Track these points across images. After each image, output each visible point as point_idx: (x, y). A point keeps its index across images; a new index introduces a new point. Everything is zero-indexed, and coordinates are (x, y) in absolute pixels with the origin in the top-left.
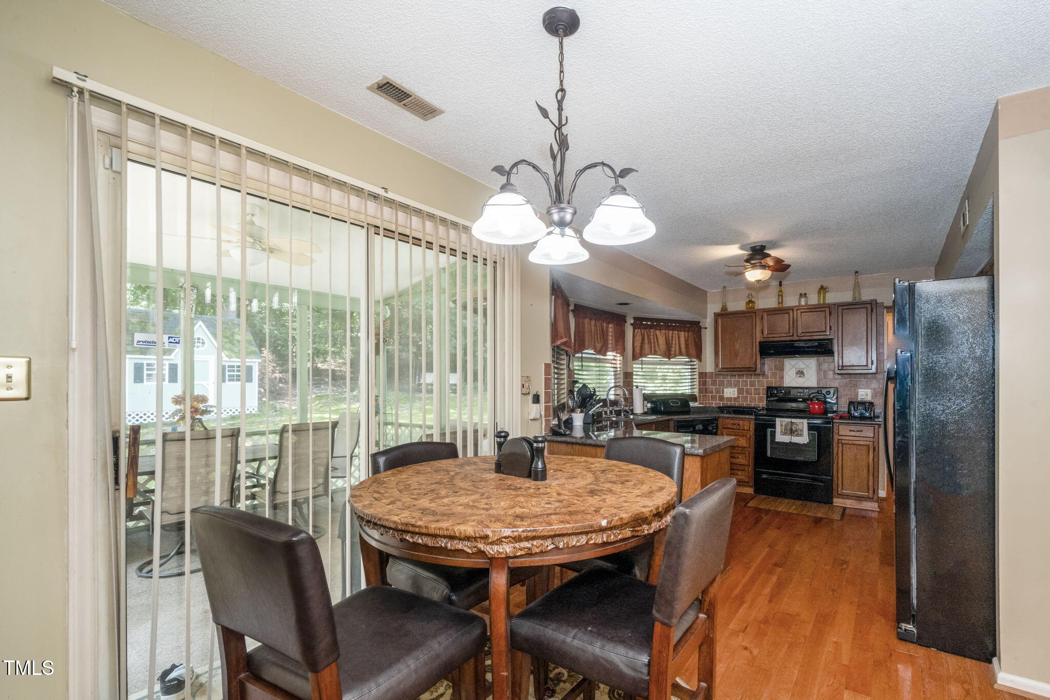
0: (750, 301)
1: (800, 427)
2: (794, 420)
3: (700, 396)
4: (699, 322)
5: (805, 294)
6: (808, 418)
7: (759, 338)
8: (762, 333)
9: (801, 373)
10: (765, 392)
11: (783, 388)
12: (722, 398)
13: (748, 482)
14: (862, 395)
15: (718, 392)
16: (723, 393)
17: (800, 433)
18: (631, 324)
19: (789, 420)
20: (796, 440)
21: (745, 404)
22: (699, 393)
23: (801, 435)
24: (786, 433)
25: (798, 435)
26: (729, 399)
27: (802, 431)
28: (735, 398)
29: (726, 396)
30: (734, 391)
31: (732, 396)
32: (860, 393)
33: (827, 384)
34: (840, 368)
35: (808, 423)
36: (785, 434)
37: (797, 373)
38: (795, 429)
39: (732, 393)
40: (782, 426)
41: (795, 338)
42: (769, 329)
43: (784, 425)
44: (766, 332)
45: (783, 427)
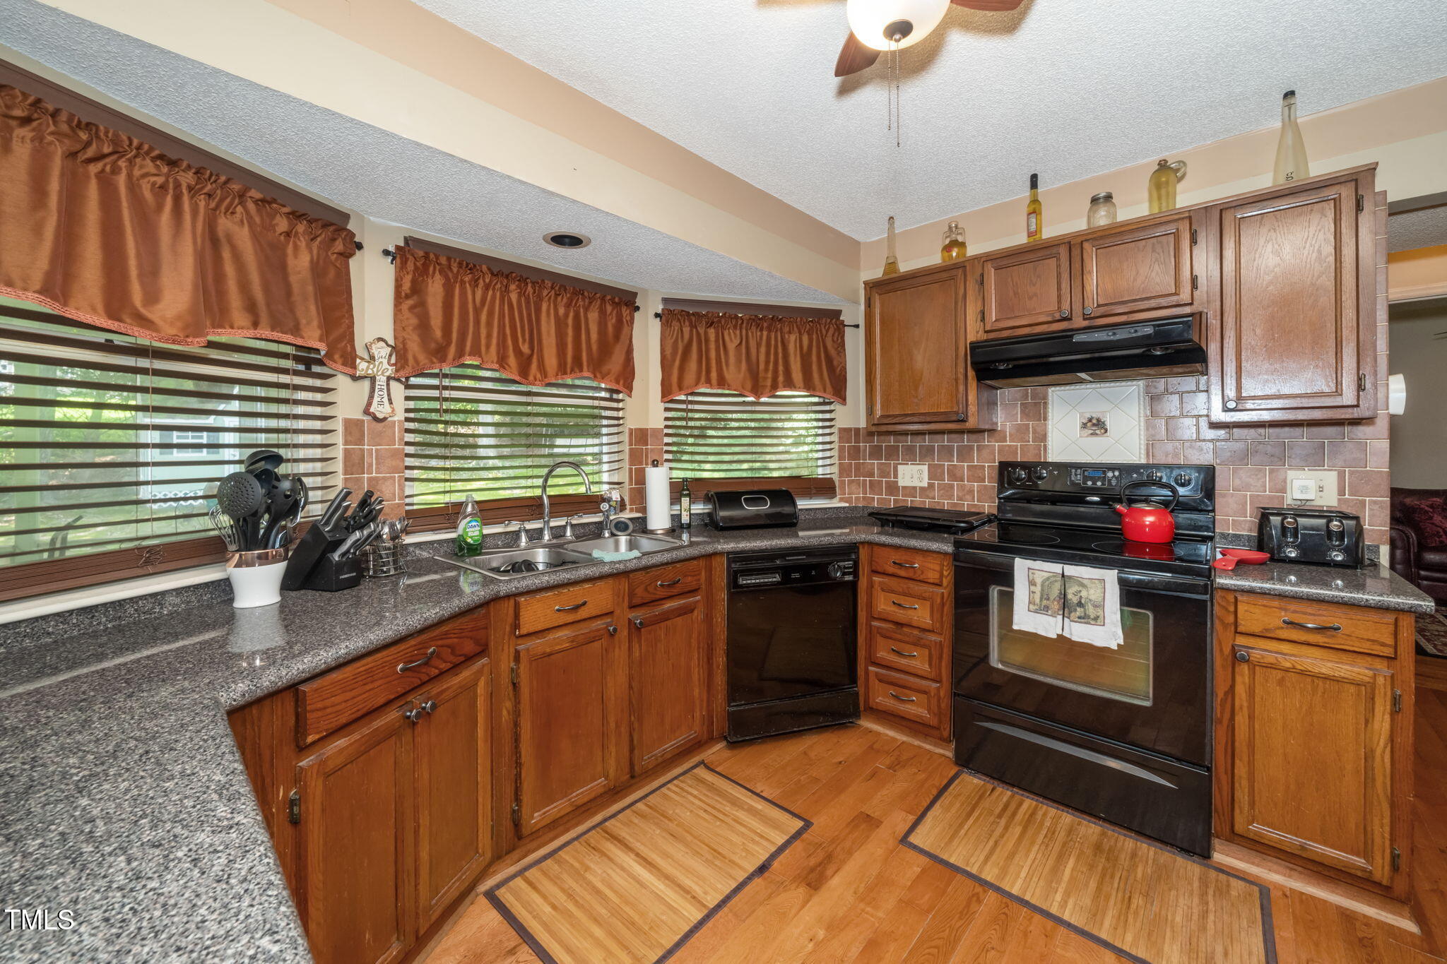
0: (955, 243)
1: (1093, 594)
2: (1071, 570)
3: (842, 483)
4: (839, 313)
5: (1109, 197)
6: (1121, 565)
7: (974, 332)
8: (983, 319)
9: (1096, 425)
10: (995, 474)
11: (1046, 465)
12: (893, 488)
13: (938, 729)
14: (1304, 489)
15: (884, 473)
16: (896, 476)
17: (1091, 611)
18: (657, 315)
19: (1056, 568)
20: (1080, 633)
21: (946, 504)
22: (841, 475)
23: (1097, 620)
24: (1047, 608)
25: (1085, 619)
26: (911, 491)
27: (1100, 605)
28: (922, 489)
29: (902, 482)
30: (921, 472)
31: (917, 483)
32: (1297, 484)
33: (1176, 455)
34: (1232, 405)
35: (1122, 582)
36: (1044, 609)
37: (1084, 426)
38: (1075, 600)
39: (916, 476)
40: (1032, 583)
41: (1079, 322)
42: (1001, 305)
43: (1039, 581)
44: (993, 315)
45: (1038, 589)
